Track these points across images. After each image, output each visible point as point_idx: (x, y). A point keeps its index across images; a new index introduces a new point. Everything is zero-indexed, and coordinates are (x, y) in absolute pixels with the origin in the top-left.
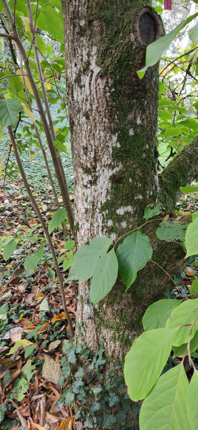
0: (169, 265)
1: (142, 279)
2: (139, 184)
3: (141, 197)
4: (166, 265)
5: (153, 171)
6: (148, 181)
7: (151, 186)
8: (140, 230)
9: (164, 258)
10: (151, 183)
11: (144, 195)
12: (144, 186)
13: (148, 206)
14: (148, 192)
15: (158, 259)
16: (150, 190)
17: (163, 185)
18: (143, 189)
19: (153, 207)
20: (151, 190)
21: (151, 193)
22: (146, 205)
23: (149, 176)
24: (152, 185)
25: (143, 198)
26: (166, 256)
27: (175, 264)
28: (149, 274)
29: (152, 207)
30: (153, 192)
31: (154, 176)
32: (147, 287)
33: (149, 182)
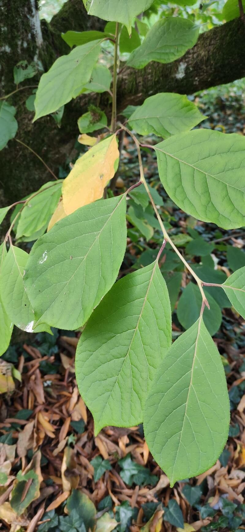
0: (51, 151)
1: (16, 170)
2: (3, 27)
3: (7, 49)
4: (47, 152)
5: (26, 9)
6: (17, 23)
7: (23, 33)
8: (7, 100)
9: (43, 141)
10: (22, 28)
11: (13, 46)
12: (11, 31)
13: (19, 64)
14: (19, 43)
15: (35, 143)
16: (23, 39)
17: (48, 36)
18: (10, 36)
19: (26, 66)
20: (25, 39)
21: (25, 45)
22: (17, 62)
23: (19, 15)
24: (26, 31)
25: (11, 51)
26: (46, 139)
27: (59, 151)
28: (25, 163)
29: (24, 65)
30: (28, 44)
31: (28, 16)
32: (24, 181)
33: (20, 26)
